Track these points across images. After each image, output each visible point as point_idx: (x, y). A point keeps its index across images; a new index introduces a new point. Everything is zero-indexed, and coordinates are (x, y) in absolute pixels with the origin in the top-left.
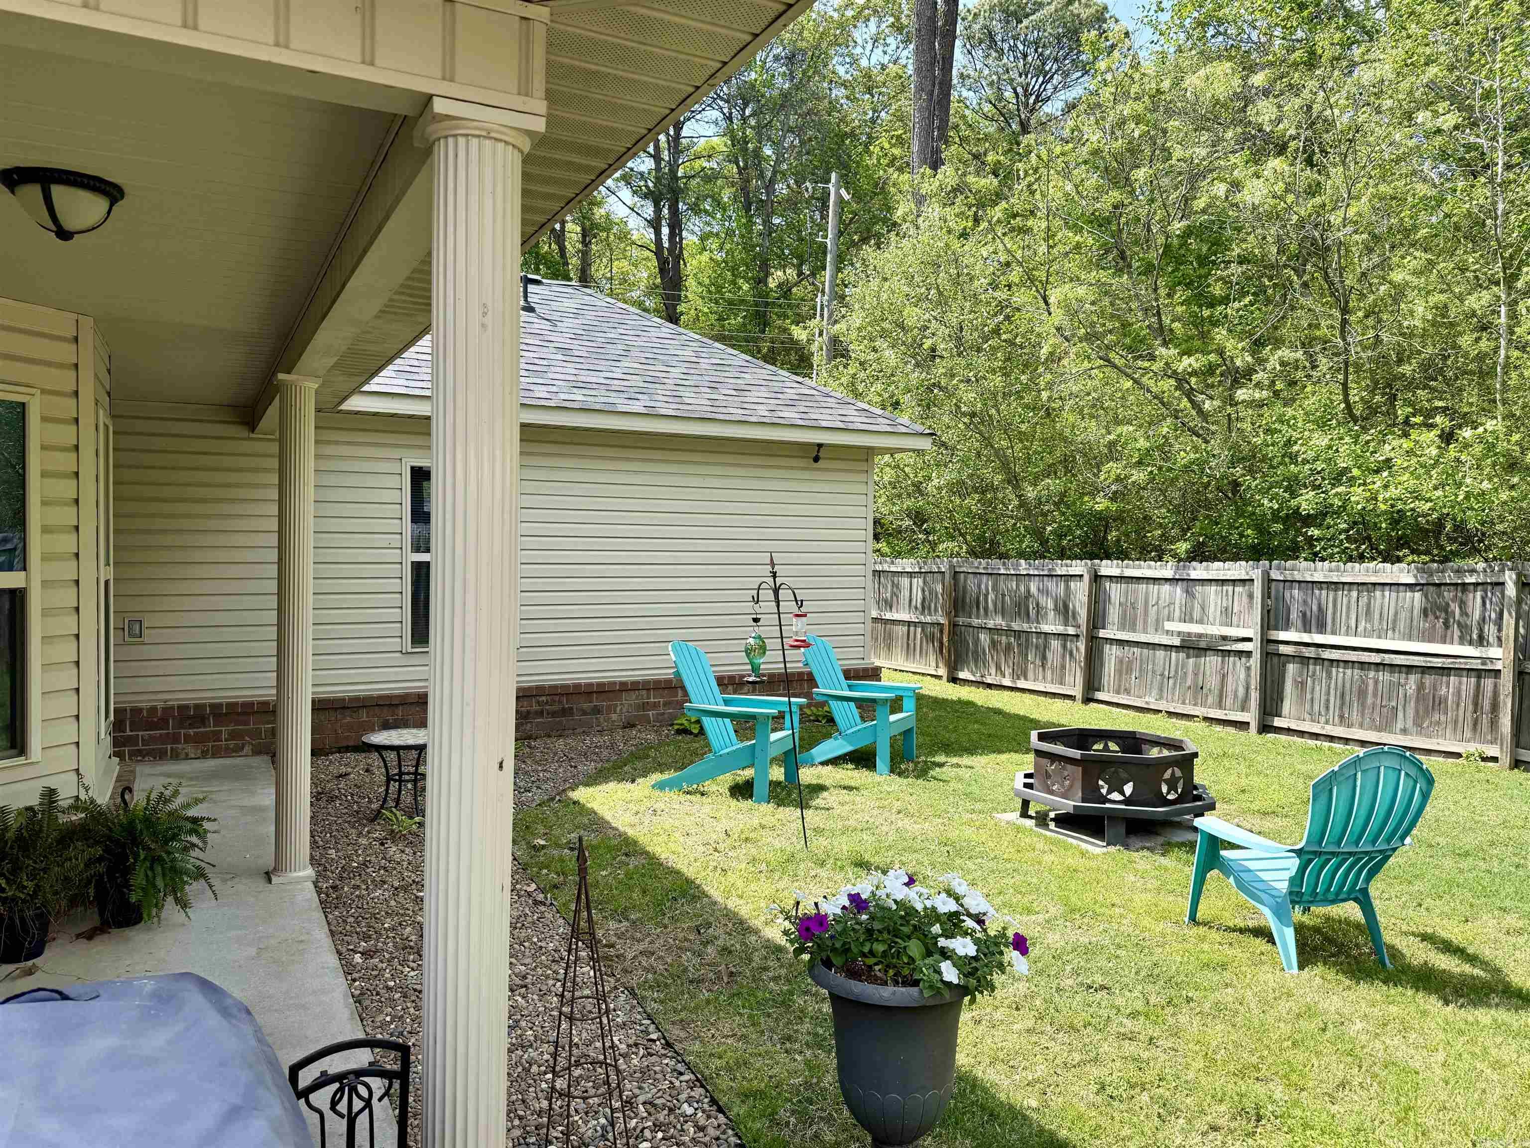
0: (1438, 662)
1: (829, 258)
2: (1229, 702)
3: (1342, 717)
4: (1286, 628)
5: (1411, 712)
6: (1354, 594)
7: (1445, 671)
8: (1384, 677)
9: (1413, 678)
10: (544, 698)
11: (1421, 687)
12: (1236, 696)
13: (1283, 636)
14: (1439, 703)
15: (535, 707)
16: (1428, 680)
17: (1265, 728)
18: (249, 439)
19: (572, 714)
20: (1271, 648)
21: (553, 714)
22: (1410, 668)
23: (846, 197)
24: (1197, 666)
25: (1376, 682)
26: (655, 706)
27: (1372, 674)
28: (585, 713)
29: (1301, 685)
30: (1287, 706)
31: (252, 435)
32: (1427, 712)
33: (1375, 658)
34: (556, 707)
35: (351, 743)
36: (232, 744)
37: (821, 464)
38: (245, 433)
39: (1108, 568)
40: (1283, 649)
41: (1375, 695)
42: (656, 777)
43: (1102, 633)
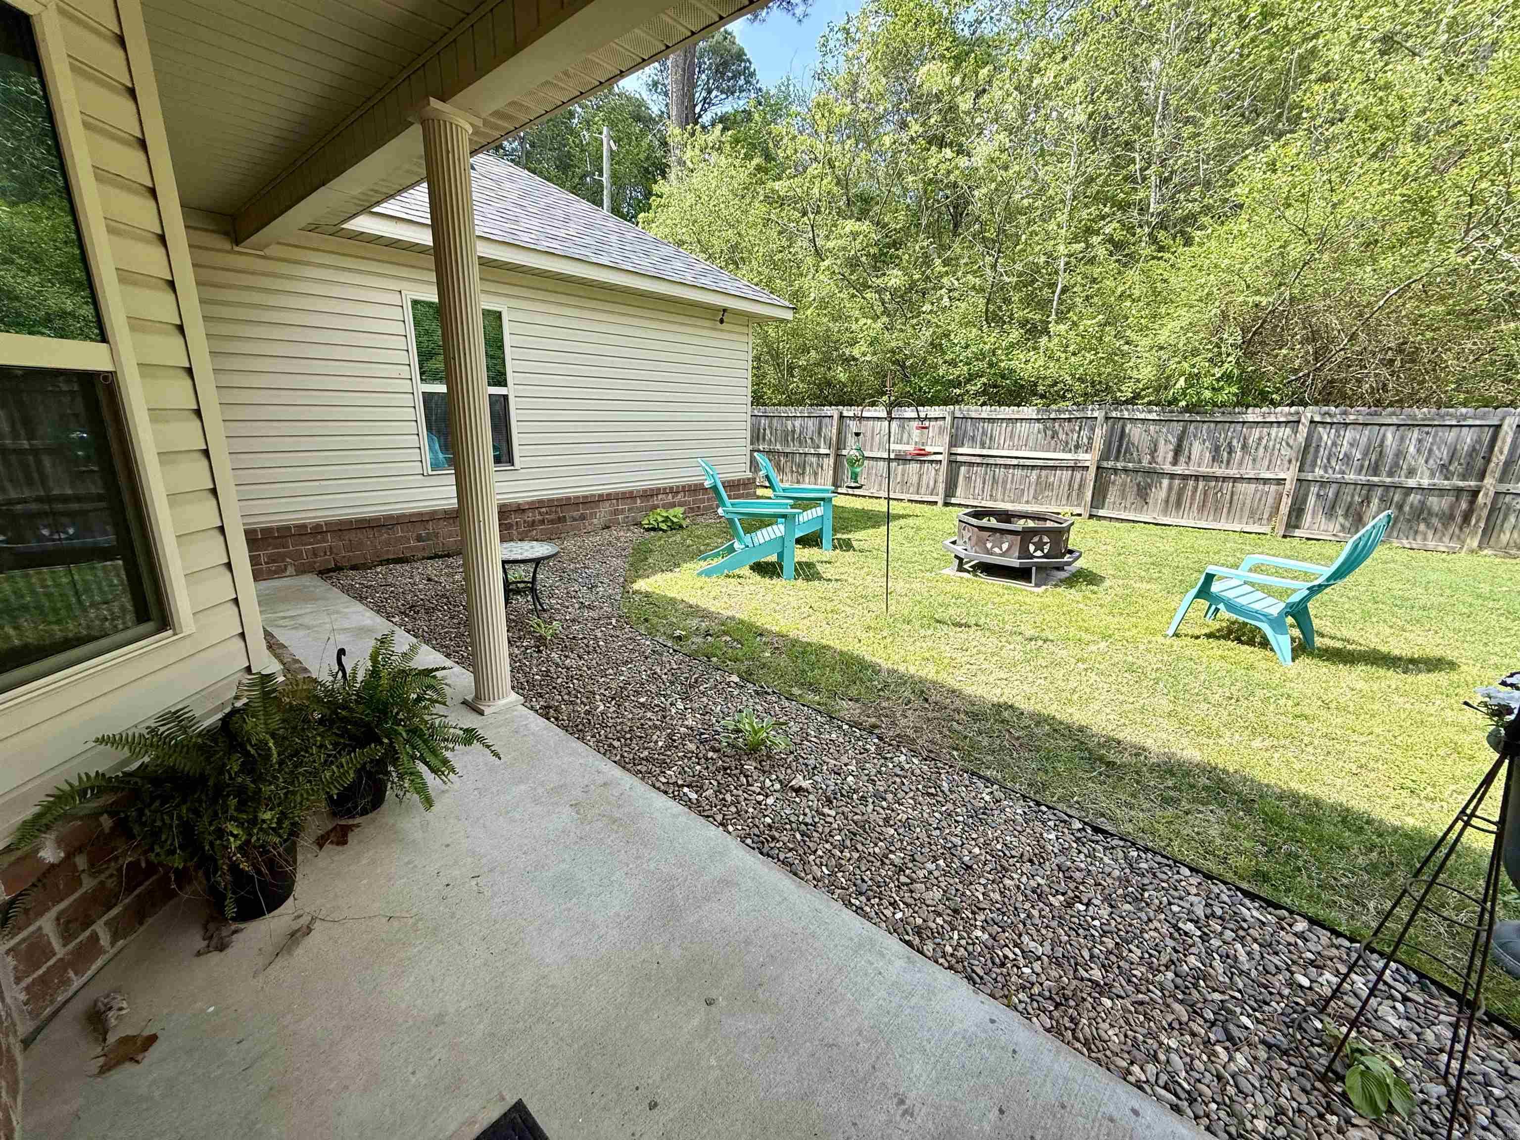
0: (1051, 463)
1: (605, 192)
2: (923, 490)
3: (991, 496)
4: (962, 445)
5: (1032, 491)
6: (1004, 425)
7: (1055, 468)
8: (1018, 472)
9: (1035, 473)
10: (544, 510)
11: (1039, 477)
12: (928, 486)
13: (960, 450)
14: (1049, 486)
15: (539, 517)
16: (1044, 473)
17: (946, 504)
18: (231, 252)
19: (565, 521)
20: (953, 458)
21: (552, 522)
22: (1033, 467)
23: (614, 148)
24: (904, 471)
25: (1013, 475)
26: (623, 511)
27: (1011, 471)
28: (575, 520)
29: (968, 479)
30: (959, 491)
31: (236, 249)
32: (1042, 492)
33: (1015, 462)
34: (553, 516)
35: (391, 557)
36: (273, 567)
37: (724, 326)
38: (227, 246)
39: (848, 412)
40: (959, 458)
41: (1012, 482)
42: (703, 565)
43: (844, 452)
